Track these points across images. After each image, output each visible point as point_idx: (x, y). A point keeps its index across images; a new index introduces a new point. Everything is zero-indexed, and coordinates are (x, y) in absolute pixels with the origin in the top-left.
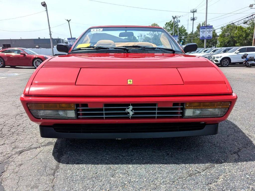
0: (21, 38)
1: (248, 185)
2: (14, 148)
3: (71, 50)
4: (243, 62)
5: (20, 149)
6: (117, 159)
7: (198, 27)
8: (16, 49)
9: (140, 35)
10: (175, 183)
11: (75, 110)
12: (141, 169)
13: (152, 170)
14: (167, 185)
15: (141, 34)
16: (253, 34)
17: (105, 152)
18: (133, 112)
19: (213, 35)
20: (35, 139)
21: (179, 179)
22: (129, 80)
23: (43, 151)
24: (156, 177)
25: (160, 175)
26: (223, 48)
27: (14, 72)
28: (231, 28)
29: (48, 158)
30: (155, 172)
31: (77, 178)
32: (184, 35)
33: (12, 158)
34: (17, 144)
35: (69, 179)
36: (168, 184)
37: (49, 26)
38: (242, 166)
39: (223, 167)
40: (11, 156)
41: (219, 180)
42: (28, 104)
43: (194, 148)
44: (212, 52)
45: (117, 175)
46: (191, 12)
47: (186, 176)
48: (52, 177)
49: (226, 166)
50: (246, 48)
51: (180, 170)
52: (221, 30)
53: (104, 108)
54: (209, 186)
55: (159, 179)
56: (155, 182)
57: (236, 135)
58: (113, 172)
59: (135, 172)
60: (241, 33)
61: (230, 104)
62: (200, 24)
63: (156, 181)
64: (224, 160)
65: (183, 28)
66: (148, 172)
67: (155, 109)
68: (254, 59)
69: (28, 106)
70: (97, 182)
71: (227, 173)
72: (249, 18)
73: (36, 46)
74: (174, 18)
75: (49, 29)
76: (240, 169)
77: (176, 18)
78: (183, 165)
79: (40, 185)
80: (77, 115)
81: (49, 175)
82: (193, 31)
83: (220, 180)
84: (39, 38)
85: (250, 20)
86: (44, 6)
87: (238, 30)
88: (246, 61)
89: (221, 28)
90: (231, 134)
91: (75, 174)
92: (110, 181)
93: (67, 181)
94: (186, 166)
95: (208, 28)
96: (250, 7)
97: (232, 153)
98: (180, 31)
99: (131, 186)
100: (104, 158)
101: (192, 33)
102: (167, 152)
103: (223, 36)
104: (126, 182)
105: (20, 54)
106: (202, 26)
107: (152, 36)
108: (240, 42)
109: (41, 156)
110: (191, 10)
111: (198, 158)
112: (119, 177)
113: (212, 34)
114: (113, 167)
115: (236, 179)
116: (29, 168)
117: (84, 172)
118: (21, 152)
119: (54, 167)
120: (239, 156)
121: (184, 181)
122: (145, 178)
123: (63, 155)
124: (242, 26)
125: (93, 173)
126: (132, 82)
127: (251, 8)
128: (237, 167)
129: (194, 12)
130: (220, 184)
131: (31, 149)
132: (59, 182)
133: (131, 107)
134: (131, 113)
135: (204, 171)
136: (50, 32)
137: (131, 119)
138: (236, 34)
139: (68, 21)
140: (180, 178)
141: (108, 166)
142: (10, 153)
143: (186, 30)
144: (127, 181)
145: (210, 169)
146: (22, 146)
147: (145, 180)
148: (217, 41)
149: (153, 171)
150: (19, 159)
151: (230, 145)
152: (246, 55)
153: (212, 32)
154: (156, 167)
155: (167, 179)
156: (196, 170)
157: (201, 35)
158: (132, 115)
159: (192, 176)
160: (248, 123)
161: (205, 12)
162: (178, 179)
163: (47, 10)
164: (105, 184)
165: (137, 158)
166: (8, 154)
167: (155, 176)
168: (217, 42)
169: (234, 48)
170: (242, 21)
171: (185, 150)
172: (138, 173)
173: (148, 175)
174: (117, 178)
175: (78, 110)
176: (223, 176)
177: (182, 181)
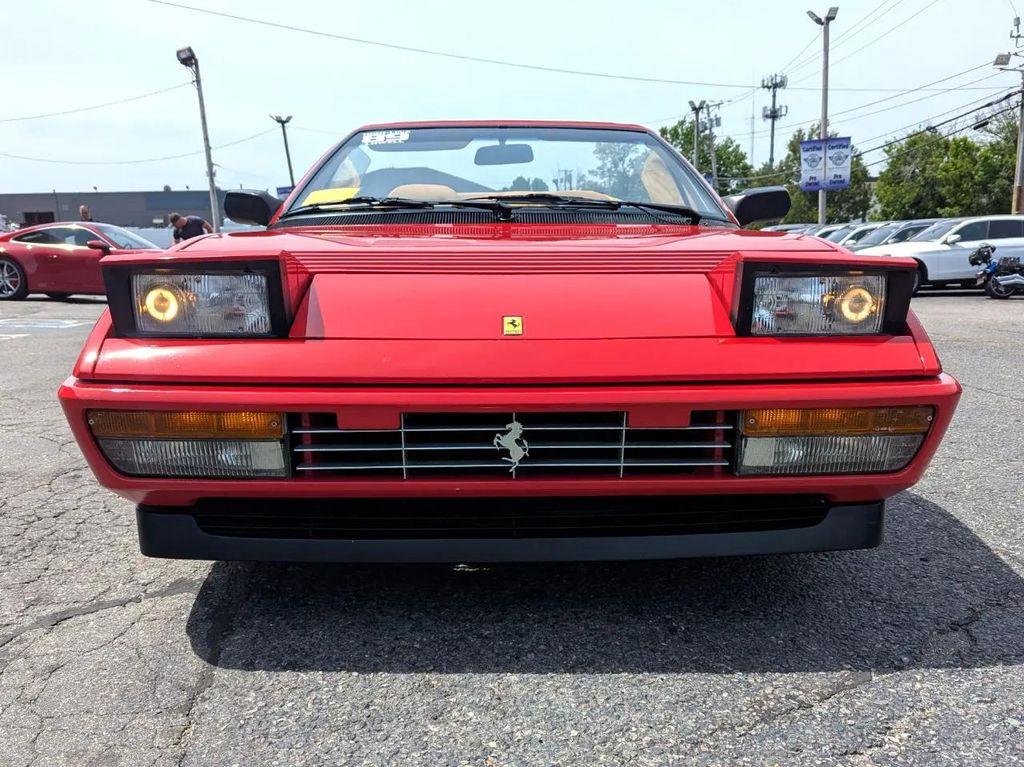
0: (95, 188)
1: (1015, 759)
2: (31, 604)
3: (281, 215)
4: (975, 280)
5: (57, 609)
6: (457, 648)
7: (792, 142)
8: (74, 226)
9: (563, 175)
10: (703, 748)
11: (282, 441)
12: (559, 688)
13: (604, 692)
14: (669, 755)
15: (566, 171)
16: (1014, 170)
17: (409, 618)
18: (525, 450)
19: (853, 174)
20: (124, 568)
21: (718, 733)
22: (507, 320)
23: (151, 615)
24: (619, 723)
25: (639, 715)
26: (893, 224)
27: (60, 314)
28: (923, 146)
29: (170, 641)
30: (618, 701)
31: (286, 723)
32: (738, 174)
33: (20, 642)
34: (45, 585)
35: (249, 729)
36: (671, 752)
37: (206, 139)
38: (986, 680)
39: (909, 685)
40: (18, 633)
41: (892, 738)
42: (89, 415)
43: (784, 606)
44: (852, 238)
45: (455, 713)
46: (764, 87)
47: (747, 720)
48: (181, 719)
49: (921, 681)
50: (985, 223)
51: (725, 695)
52: (886, 156)
53: (403, 430)
54: (847, 761)
55: (634, 729)
56: (615, 742)
57: (959, 554)
58: (441, 702)
59: (533, 702)
60: (964, 164)
61: (930, 418)
62: (800, 131)
63: (619, 740)
64: (909, 653)
65: (731, 149)
66: (587, 702)
67: (614, 437)
68: (1019, 266)
69: (91, 422)
70: (367, 743)
71: (923, 710)
72: (996, 107)
73: (156, 221)
74: (696, 110)
75: (204, 154)
76: (979, 693)
77: (705, 110)
78: (739, 676)
79: (127, 751)
80: (293, 459)
81: (169, 710)
82: (772, 160)
83: (896, 739)
84: (167, 188)
85: (1000, 116)
86: (186, 65)
87: (956, 156)
88: (989, 276)
89: (887, 148)
90: (937, 552)
91: (276, 708)
92: (425, 739)
93: (240, 738)
94: (751, 680)
95: (833, 148)
96: (996, 63)
97: (944, 626)
98: (719, 158)
99: (512, 757)
100: (403, 643)
101: (768, 168)
102: (667, 621)
103: (892, 178)
104: (493, 744)
105: (86, 248)
106: (810, 136)
107: (610, 180)
108: (964, 202)
109: (141, 635)
110: (763, 81)
111: (798, 648)
112: (465, 723)
113: (849, 171)
114: (439, 680)
115: (965, 731)
116: (86, 683)
117: (317, 702)
118: (57, 620)
119: (193, 681)
120: (973, 639)
121: (742, 738)
122: (575, 726)
123: (231, 630)
124: (969, 139)
125: (353, 705)
126: (520, 327)
127: (1002, 69)
128: (966, 684)
129: (776, 85)
130: (894, 753)
131: (101, 605)
132: (204, 740)
133: (516, 428)
134: (517, 454)
135: (824, 698)
136: (210, 165)
137: (516, 479)
138: (947, 171)
139: (279, 120)
140: (722, 728)
141: (417, 677)
142: (14, 624)
143: (743, 157)
144: (495, 738)
145: (852, 691)
146: (63, 594)
147: (574, 733)
148: (869, 200)
149: (608, 699)
150: (47, 645)
151: (934, 595)
152: (988, 252)
153: (847, 163)
154: (623, 684)
155: (667, 731)
156: (794, 697)
157: (807, 173)
158: (520, 461)
159: (777, 722)
160: (1008, 509)
161: (821, 86)
162: (715, 731)
163: (198, 81)
164: (403, 750)
165: (542, 647)
166: (8, 625)
167: (619, 717)
168: (871, 203)
169: (938, 223)
170: (971, 120)
171: (745, 613)
172: (546, 705)
173: (588, 714)
174: (454, 725)
175: (297, 440)
176: (908, 719)
177: (734, 741)
